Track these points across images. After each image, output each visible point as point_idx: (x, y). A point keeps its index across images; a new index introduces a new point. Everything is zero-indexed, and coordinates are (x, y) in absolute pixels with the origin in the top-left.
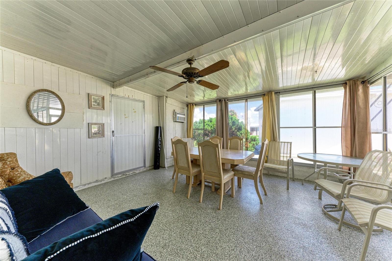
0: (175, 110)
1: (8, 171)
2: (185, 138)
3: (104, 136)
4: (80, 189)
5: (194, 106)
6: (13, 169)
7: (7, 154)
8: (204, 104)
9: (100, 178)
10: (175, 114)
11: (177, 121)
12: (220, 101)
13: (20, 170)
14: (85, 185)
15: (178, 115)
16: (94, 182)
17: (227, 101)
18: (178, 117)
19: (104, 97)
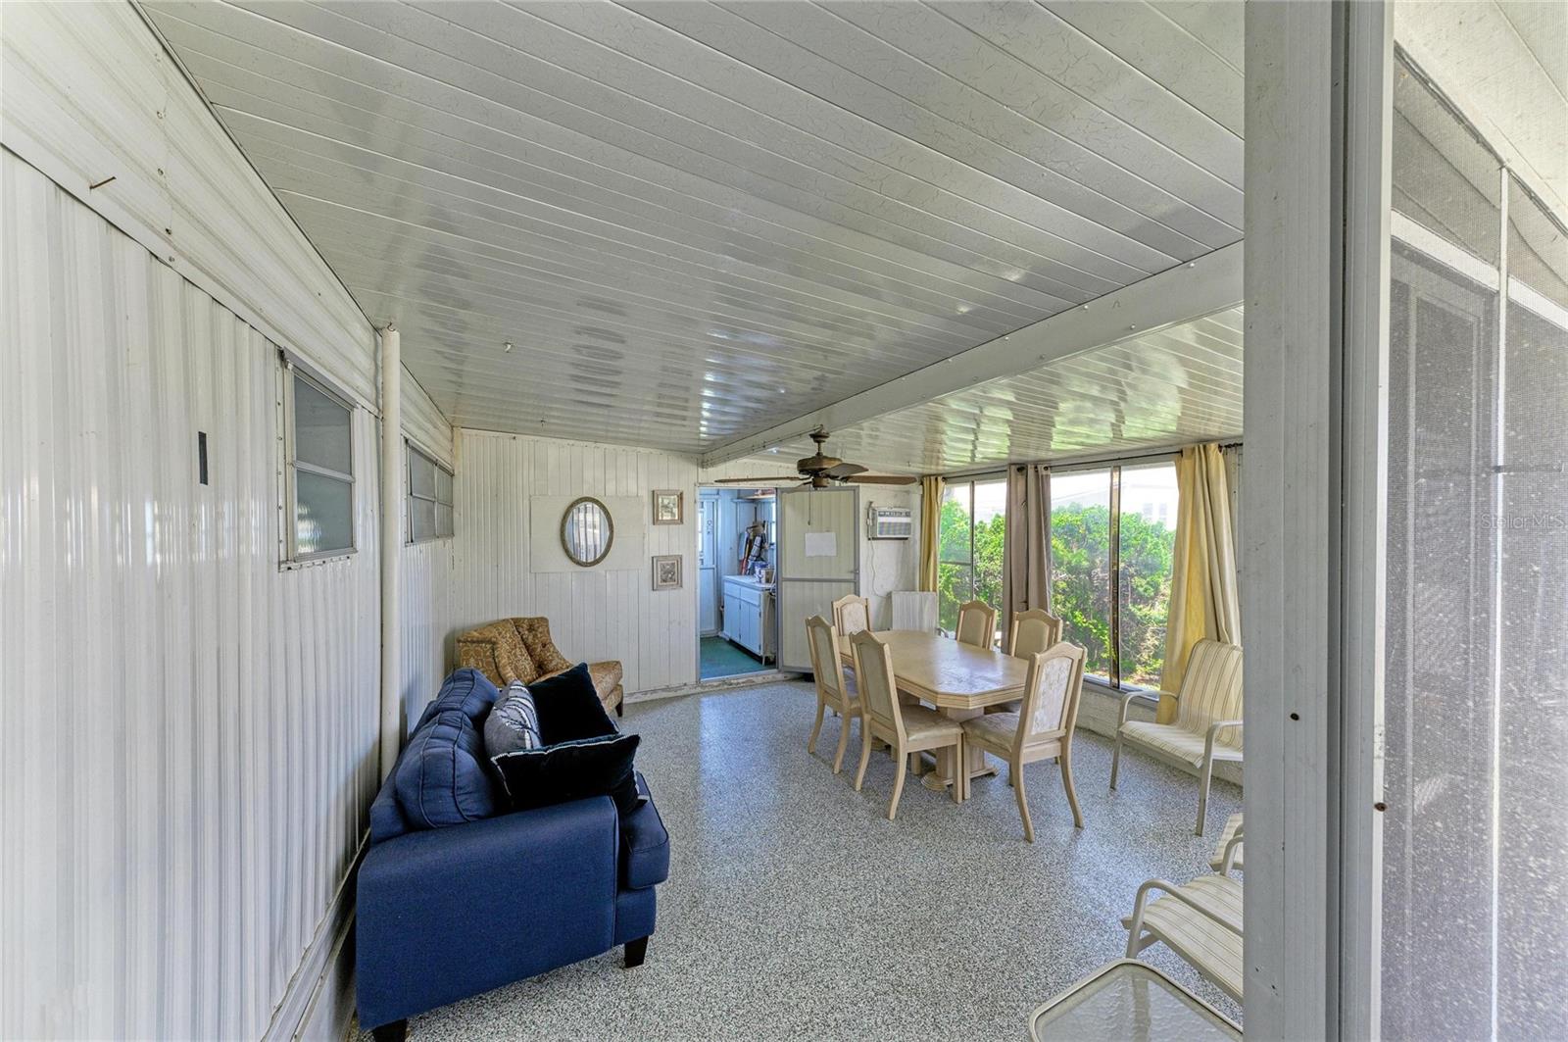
0: (871, 503)
1: (539, 650)
2: (914, 590)
3: (681, 586)
4: (638, 700)
5: (941, 484)
6: (544, 646)
7: (537, 619)
8: (971, 478)
9: (675, 683)
10: (873, 514)
11: (879, 536)
12: (1021, 468)
13: (552, 649)
14: (646, 693)
15: (881, 520)
16: (663, 690)
17: (1044, 473)
18: (883, 523)
19: (681, 494)
